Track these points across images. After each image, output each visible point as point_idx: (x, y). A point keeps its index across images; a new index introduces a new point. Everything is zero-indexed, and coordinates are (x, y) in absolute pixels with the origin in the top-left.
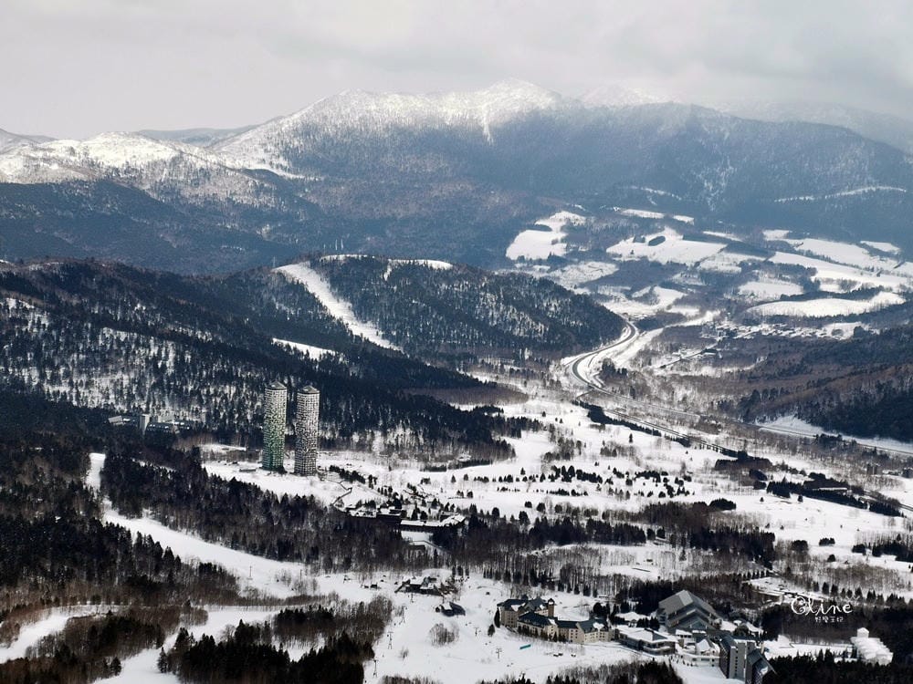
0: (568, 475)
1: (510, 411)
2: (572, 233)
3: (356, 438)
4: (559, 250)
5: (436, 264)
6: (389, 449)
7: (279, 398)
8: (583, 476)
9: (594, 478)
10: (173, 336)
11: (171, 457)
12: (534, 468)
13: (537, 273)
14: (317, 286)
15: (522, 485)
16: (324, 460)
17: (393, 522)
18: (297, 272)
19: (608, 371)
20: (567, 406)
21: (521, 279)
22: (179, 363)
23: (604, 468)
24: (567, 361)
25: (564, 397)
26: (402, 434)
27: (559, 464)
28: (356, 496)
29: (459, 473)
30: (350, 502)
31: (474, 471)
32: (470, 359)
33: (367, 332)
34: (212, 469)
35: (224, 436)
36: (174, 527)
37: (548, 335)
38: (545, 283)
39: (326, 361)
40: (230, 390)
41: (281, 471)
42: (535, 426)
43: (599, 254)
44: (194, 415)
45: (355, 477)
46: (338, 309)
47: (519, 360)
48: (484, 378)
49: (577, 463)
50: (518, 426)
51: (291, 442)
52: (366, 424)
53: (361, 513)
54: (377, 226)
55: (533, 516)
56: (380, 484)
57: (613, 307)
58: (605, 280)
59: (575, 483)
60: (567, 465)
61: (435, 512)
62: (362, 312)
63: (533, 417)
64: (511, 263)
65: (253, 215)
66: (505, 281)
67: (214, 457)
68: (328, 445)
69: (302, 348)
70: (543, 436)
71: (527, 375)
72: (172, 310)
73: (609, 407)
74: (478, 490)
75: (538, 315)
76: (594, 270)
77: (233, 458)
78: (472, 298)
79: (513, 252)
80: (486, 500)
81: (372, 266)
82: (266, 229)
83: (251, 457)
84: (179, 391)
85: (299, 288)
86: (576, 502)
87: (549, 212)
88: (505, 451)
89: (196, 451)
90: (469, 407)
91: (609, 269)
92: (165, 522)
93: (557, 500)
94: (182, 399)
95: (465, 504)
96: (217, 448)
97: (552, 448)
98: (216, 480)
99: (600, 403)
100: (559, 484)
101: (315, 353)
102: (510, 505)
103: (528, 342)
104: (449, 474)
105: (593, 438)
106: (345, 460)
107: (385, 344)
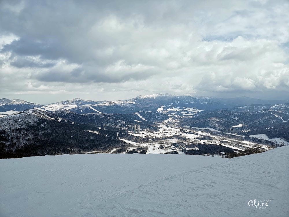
0: (165, 133)
1: (159, 126)
2: (164, 108)
3: (143, 130)
4: (163, 110)
5: (150, 112)
6: (147, 131)
7: (136, 126)
8: (167, 133)
9: (168, 133)
10: (124, 120)
11: (125, 133)
12: (162, 132)
13: (160, 112)
14: (138, 115)
15: (161, 134)
16: (140, 132)
17: (148, 138)
18: (136, 113)
19: (168, 122)
20: (164, 126)
21: (159, 113)
22: (125, 123)
23: (169, 132)
24: (164, 121)
25: (164, 125)
26: (148, 129)
27: (164, 132)
28: (144, 136)
29: (154, 133)
30: (143, 136)
31: (155, 133)
32: (154, 121)
33: (144, 119)
34: (129, 134)
35: (130, 130)
36: (126, 140)
37: (162, 118)
38: (161, 113)
39: (140, 122)
40: (130, 126)
41: (136, 133)
42: (161, 128)
43: (167, 110)
44: (127, 128)
45: (143, 134)
46: (141, 117)
47: (159, 121)
48: (156, 123)
49: (166, 131)
50: (160, 128)
51: (137, 130)
52: (144, 128)
53: (144, 137)
54: (144, 108)
55: (162, 137)
56: (146, 134)
57: (168, 115)
58: (167, 113)
59: (166, 133)
60: (165, 132)
61: (152, 137)
62: (143, 117)
63: (161, 127)
64: (158, 111)
65: (131, 108)
66: (157, 113)
67: (129, 132)
68: (140, 131)
69: (137, 121)
70: (162, 129)
71: (160, 123)
72: (124, 118)
73: (169, 125)
74: (156, 134)
75: (161, 116)
76: (166, 112)
77: (131, 132)
78: (154, 115)
79: (158, 110)
80: (157, 136)
81: (144, 112)
82: (133, 109)
83: (133, 132)
84: (125, 126)
85: (137, 115)
86: (166, 135)
87: (161, 106)
88: (159, 130)
89: (127, 132)
90: (155, 126)
91: (168, 111)
92: (125, 139)
93: (164, 135)
94: (126, 127)
95: (155, 136)
96: (129, 131)
97: (163, 130)
98: (130, 135)
99: (168, 125)
100: (164, 134)
101: (139, 121)
102: (159, 136)
103: (160, 119)
104: (153, 133)
105: (167, 129)
106: (142, 132)
107: (146, 120)
